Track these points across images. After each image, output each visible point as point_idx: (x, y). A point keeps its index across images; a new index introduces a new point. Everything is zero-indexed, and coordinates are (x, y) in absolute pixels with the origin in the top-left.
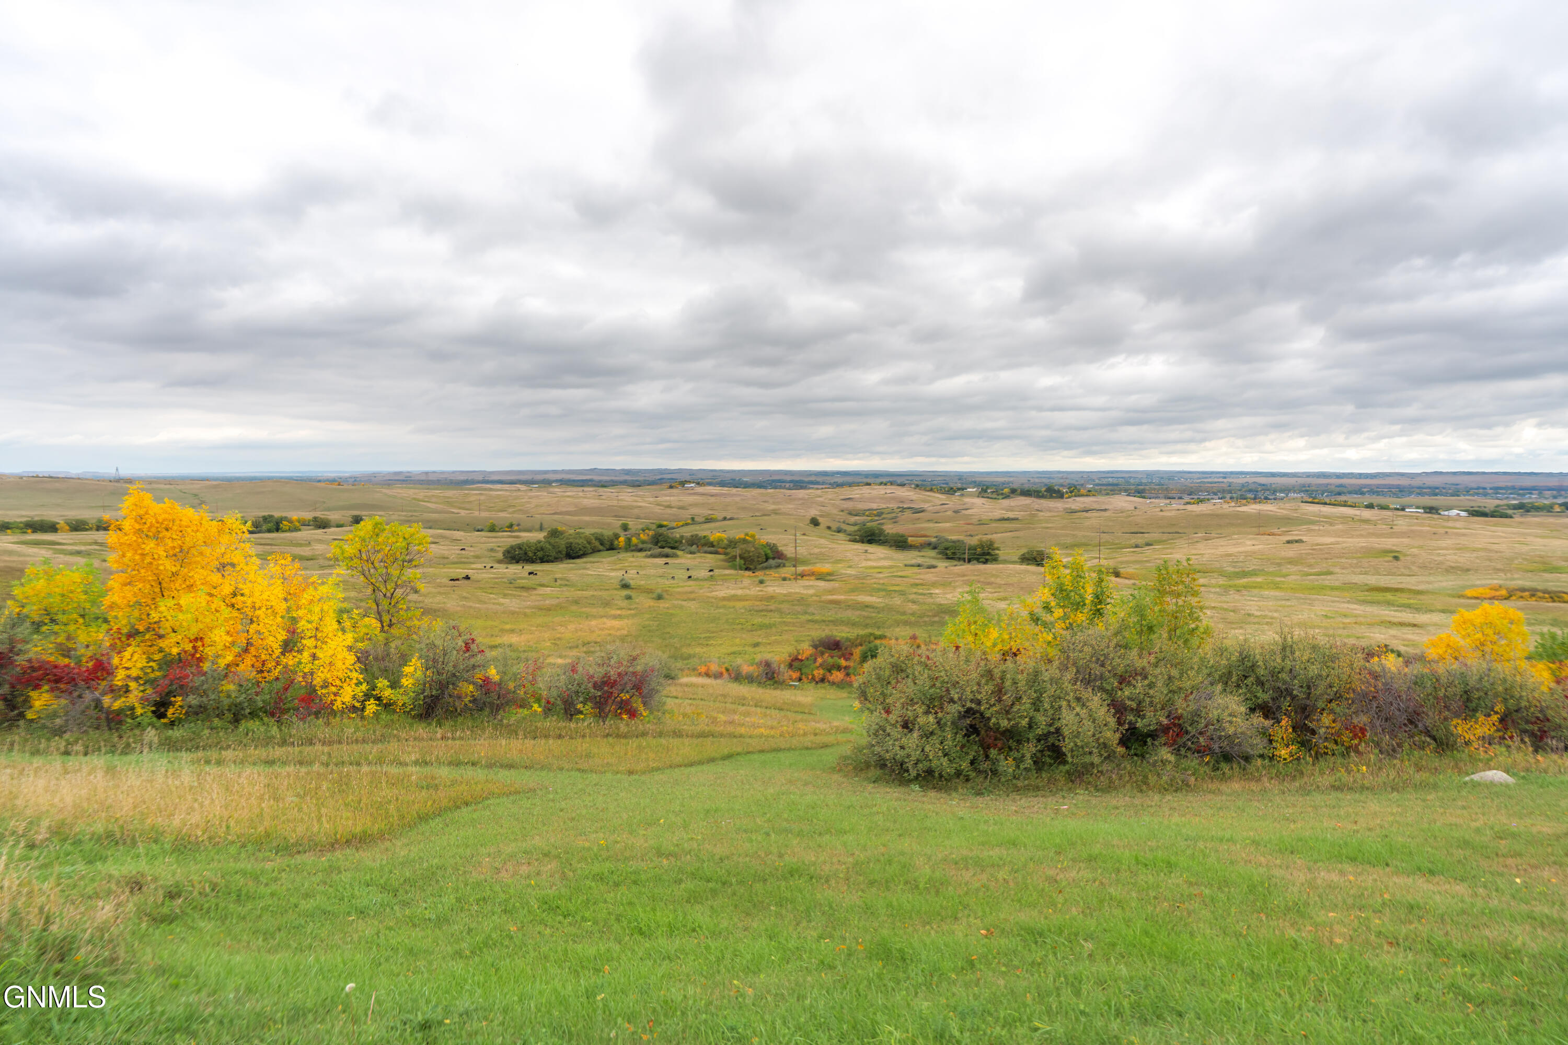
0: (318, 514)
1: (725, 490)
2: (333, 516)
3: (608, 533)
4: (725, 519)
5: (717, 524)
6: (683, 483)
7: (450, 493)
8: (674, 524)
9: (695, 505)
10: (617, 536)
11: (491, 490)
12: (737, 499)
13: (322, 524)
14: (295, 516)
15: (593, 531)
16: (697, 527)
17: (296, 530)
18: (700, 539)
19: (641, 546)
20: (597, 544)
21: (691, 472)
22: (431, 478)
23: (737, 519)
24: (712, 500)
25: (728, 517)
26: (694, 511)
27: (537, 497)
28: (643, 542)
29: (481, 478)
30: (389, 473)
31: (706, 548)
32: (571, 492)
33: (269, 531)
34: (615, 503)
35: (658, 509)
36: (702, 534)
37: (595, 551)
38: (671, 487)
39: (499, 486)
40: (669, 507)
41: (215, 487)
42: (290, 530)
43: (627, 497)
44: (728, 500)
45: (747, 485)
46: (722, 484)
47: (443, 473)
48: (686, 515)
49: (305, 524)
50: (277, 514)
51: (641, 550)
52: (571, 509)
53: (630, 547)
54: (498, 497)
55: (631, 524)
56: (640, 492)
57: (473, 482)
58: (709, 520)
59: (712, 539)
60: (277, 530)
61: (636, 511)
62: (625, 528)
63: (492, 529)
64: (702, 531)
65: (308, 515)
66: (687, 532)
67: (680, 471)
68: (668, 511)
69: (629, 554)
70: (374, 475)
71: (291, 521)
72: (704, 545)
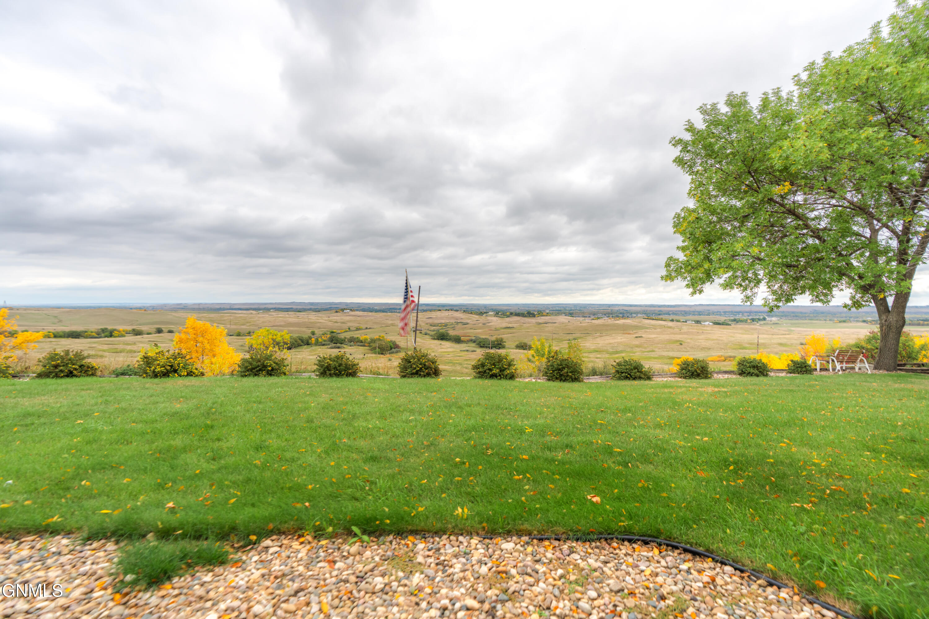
0: (135, 327)
1: (365, 313)
2: (144, 328)
3: (305, 336)
4: (367, 328)
5: (363, 331)
6: (343, 310)
7: (212, 315)
8: (339, 331)
9: (350, 321)
10: (310, 338)
11: (236, 313)
12: (372, 318)
13: (137, 333)
14: (121, 328)
15: (297, 335)
16: (352, 333)
17: (123, 336)
18: (355, 339)
19: (323, 343)
20: (300, 342)
21: (347, 304)
22: (201, 307)
23: (374, 328)
24: (359, 318)
25: (369, 327)
26: (349, 324)
27: (263, 317)
28: (325, 341)
29: (228, 307)
30: (174, 304)
31: (359, 344)
32: (281, 314)
33: (106, 337)
34: (307, 320)
35: (330, 324)
36: (356, 336)
37: (299, 345)
38: (337, 312)
39: (240, 312)
40: (336, 322)
41: (68, 312)
42: (119, 336)
43: (313, 317)
44: (368, 318)
45: (377, 311)
46: (364, 310)
47: (206, 304)
48: (346, 326)
49: (128, 333)
50: (110, 327)
51: (324, 345)
52: (282, 323)
53: (317, 343)
54: (241, 317)
55: (318, 332)
56: (320, 314)
57: (224, 309)
58: (358, 329)
59: (361, 339)
60: (111, 336)
61: (318, 325)
62: (313, 333)
63: (239, 335)
64: (356, 335)
65: (129, 328)
66: (348, 335)
67: (340, 303)
68: (336, 324)
69: (317, 347)
70: (165, 305)
71: (119, 331)
72: (358, 342)
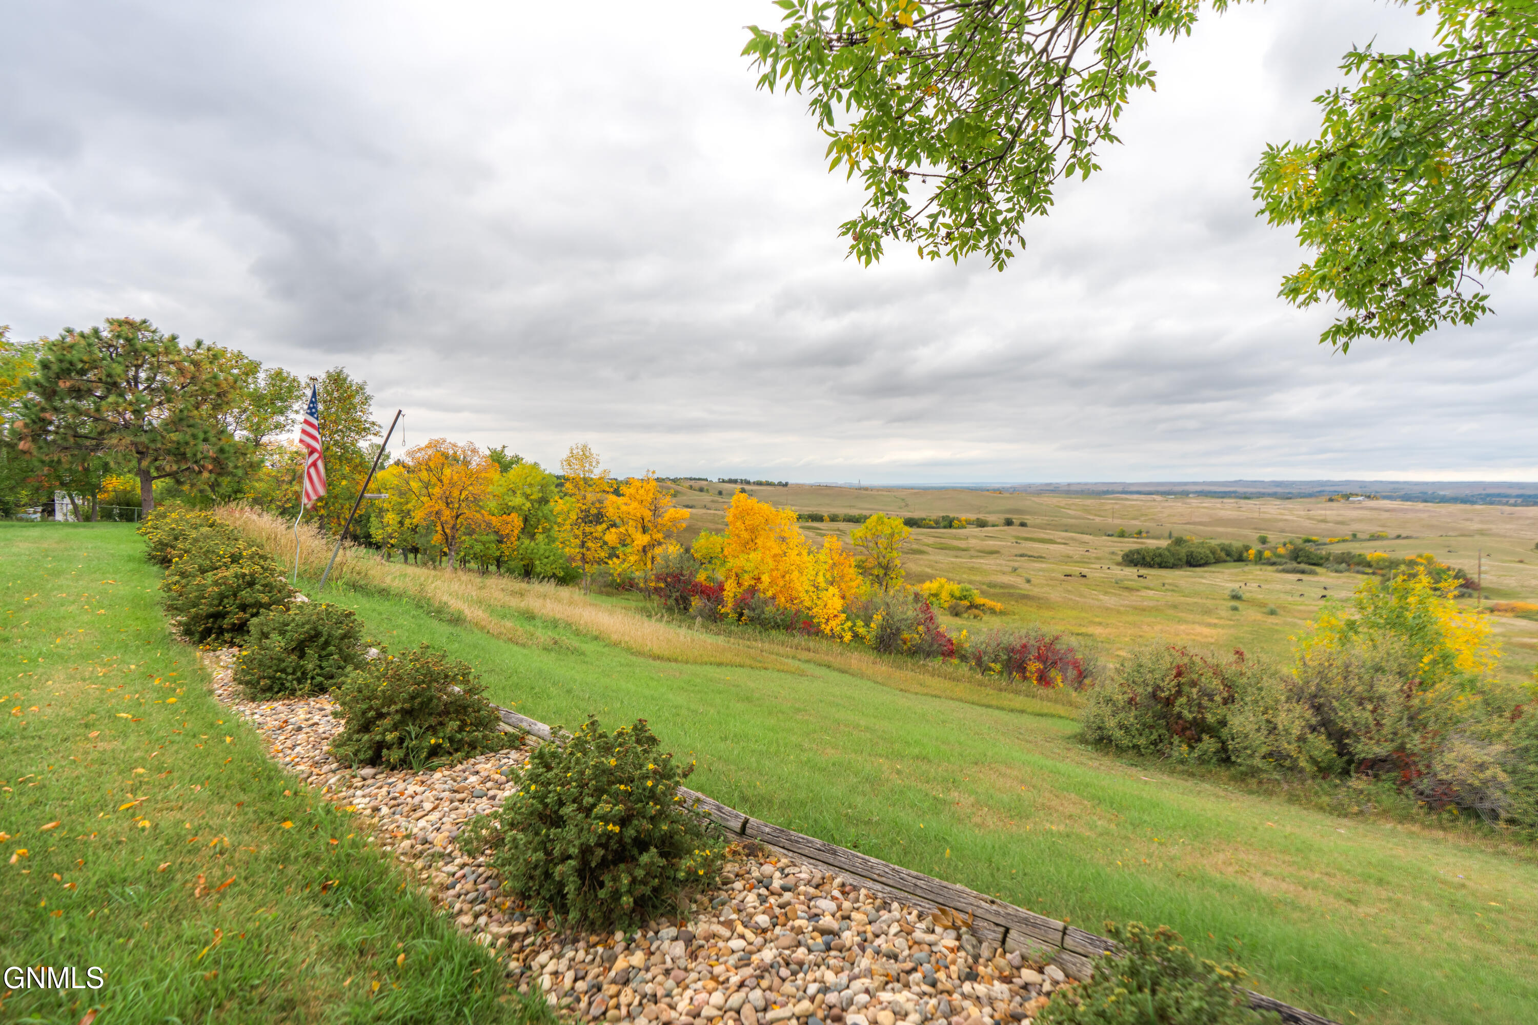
0: (981, 516)
1: (1408, 505)
2: (991, 518)
3: (1237, 544)
4: (1398, 537)
5: (1385, 542)
6: (1347, 497)
7: (1089, 502)
8: (1327, 540)
9: (1360, 520)
10: (1247, 548)
11: (1127, 499)
12: (1424, 515)
13: (982, 524)
14: (963, 517)
15: (1218, 542)
16: (1357, 545)
17: (963, 527)
18: (1354, 557)
19: (1274, 559)
20: (1223, 554)
21: (1362, 484)
22: (1072, 488)
23: (1416, 538)
24: (1386, 515)
25: (1404, 535)
26: (1355, 527)
27: (1171, 507)
28: (1280, 556)
29: (1120, 489)
30: (1041, 485)
31: (1360, 568)
32: (1208, 503)
33: (945, 527)
34: (1256, 515)
35: (1307, 523)
36: (1357, 552)
37: (1218, 561)
38: (1331, 500)
39: (1135, 497)
40: (1324, 521)
41: (915, 494)
42: (959, 528)
43: (1272, 509)
44: (1410, 516)
45: (1444, 500)
46: (1406, 498)
47: (1086, 484)
48: (1346, 531)
49: (969, 523)
50: (952, 515)
51: (1274, 564)
52: (1205, 519)
53: (1260, 559)
54: (1132, 506)
55: (1271, 537)
56: (1289, 504)
57: (1113, 492)
58: (1374, 538)
59: (1369, 558)
60: (950, 526)
61: (1281, 524)
62: (1263, 541)
63: (1122, 535)
64: (1355, 548)
65: (973, 517)
66: (1338, 549)
67: (1347, 483)
68: (1323, 526)
69: (1258, 567)
70: (1030, 486)
71: (960, 521)
72: (1358, 564)
